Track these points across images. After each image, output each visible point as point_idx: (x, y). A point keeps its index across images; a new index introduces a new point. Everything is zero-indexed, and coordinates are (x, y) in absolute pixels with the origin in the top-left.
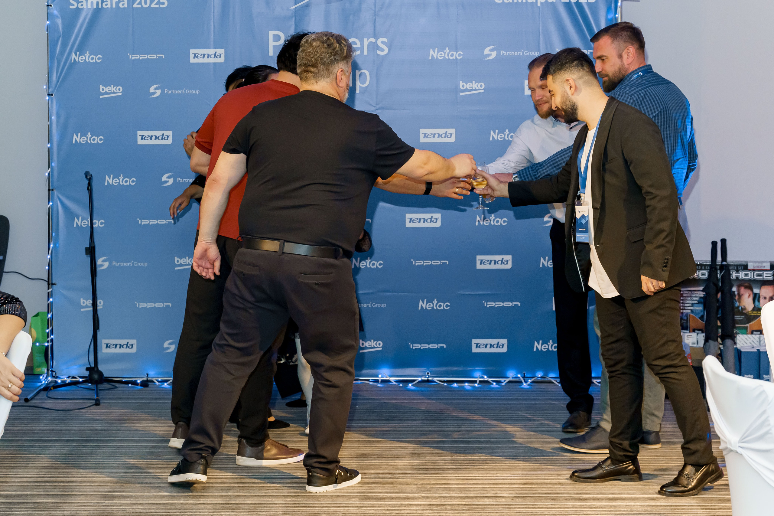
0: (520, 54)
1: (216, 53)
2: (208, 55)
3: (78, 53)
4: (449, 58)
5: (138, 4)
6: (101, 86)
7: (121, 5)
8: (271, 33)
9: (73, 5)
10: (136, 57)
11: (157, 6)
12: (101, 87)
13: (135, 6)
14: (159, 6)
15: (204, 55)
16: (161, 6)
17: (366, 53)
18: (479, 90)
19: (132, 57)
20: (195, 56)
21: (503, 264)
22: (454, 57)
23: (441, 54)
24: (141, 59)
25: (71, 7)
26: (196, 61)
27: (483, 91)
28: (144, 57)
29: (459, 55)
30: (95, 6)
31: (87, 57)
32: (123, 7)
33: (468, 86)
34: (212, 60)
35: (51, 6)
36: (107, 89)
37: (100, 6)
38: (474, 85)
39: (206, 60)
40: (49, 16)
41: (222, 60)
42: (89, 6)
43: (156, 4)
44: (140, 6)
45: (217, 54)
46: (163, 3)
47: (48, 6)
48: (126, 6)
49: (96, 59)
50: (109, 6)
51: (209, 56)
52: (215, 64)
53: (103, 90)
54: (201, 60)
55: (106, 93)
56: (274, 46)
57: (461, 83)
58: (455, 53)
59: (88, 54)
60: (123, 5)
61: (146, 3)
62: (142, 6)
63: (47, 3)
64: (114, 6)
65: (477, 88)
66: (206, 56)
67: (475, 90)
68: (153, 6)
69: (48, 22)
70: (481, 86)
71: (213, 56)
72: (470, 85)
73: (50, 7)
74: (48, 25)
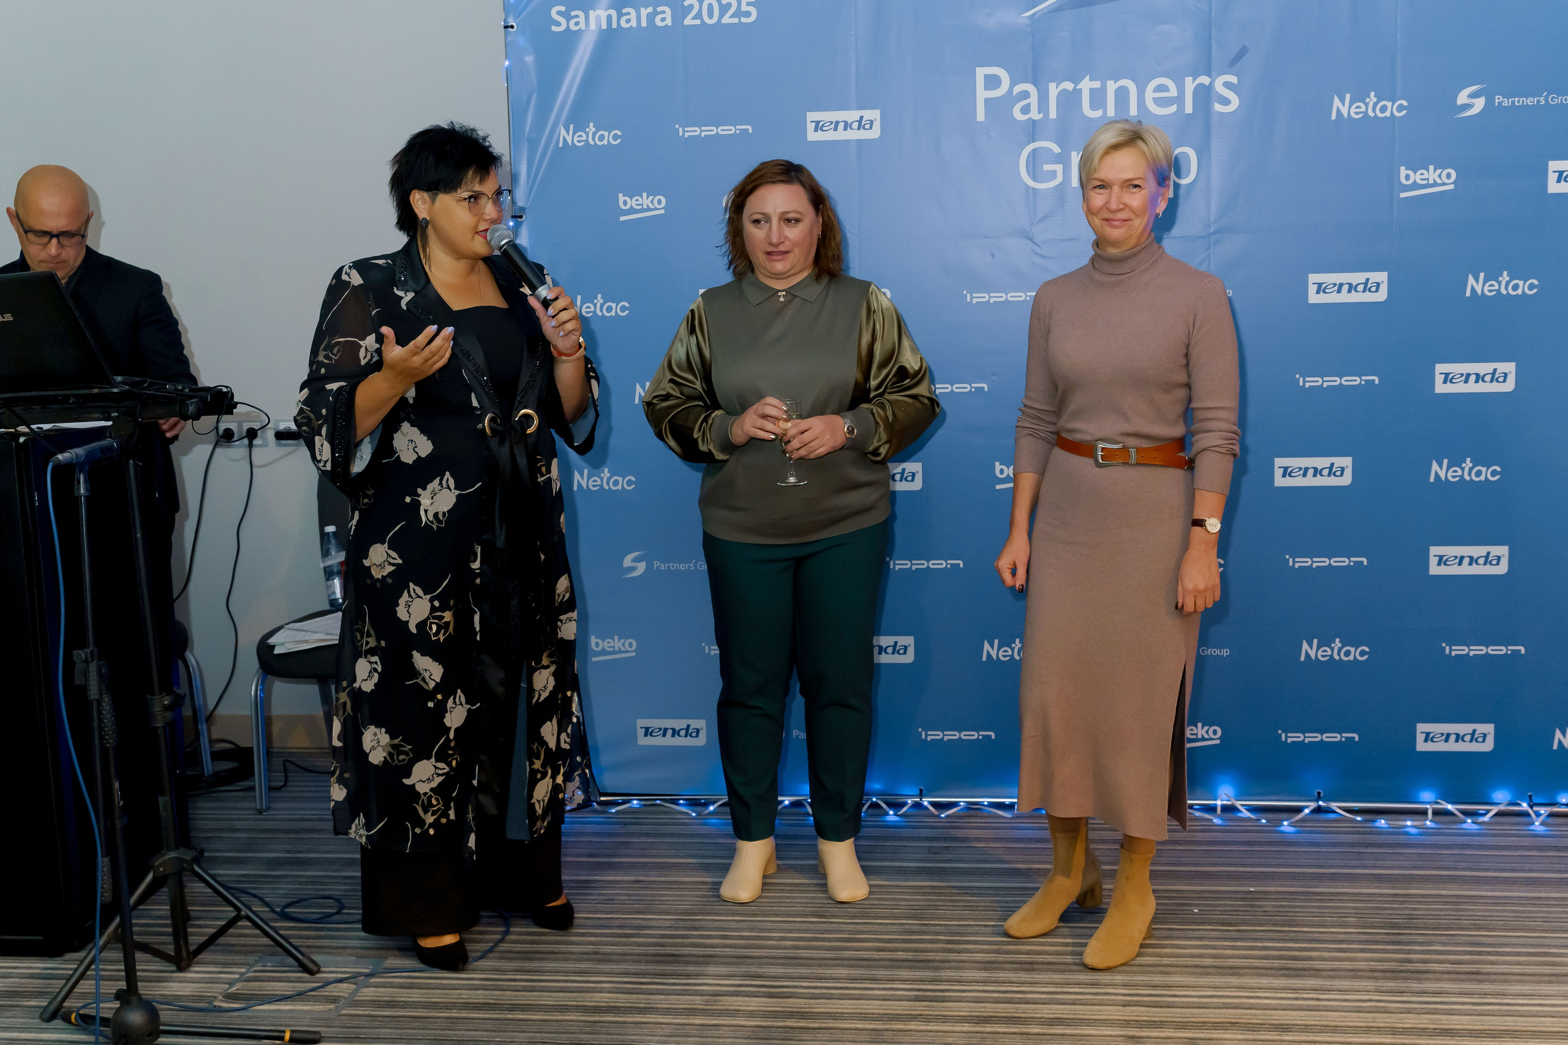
0: (1538, 101)
1: (862, 117)
2: (846, 123)
3: (572, 126)
4: (1376, 114)
5: (694, 18)
6: (621, 195)
7: (658, 22)
8: (981, 72)
9: (558, 24)
10: (693, 131)
11: (736, 20)
12: (621, 198)
13: (688, 21)
14: (740, 20)
15: (837, 123)
16: (744, 20)
17: (1189, 109)
18: (1444, 184)
19: (684, 132)
20: (818, 126)
21: (1488, 564)
22: (1388, 114)
23: (1359, 107)
24: (703, 136)
25: (554, 28)
26: (820, 136)
27: (1452, 187)
28: (711, 131)
29: (1401, 108)
30: (604, 26)
31: (591, 136)
32: (663, 24)
33: (1417, 177)
34: (853, 135)
35: (512, 27)
36: (633, 203)
37: (614, 26)
38: (1432, 175)
39: (841, 135)
40: (509, 50)
41: (875, 133)
42: (593, 26)
43: (732, 17)
44: (698, 22)
45: (864, 120)
46: (748, 14)
47: (506, 27)
48: (669, 22)
49: (609, 138)
50: (634, 24)
51: (847, 126)
52: (859, 141)
53: (625, 203)
54: (830, 136)
55: (632, 211)
56: (987, 100)
57: (1403, 171)
58: (1391, 103)
59: (592, 128)
60: (663, 20)
61: (711, 16)
62: (702, 20)
63: (505, 21)
64: (644, 24)
65: (1439, 181)
66: (841, 126)
67: (1435, 184)
68: (726, 20)
69: (507, 63)
70: (1449, 176)
71: (855, 125)
72: (1422, 174)
73: (510, 29)
74: (507, 69)
